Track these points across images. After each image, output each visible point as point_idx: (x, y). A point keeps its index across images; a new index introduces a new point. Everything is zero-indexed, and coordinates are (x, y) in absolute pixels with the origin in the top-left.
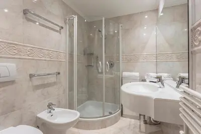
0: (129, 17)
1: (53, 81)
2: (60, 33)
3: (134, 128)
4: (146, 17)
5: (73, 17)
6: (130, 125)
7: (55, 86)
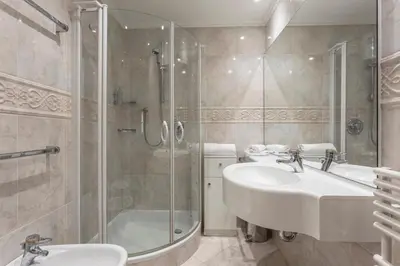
0: (215, 33)
1: (37, 172)
2: (59, 42)
3: (232, 255)
4: (242, 38)
5: (96, 6)
6: (223, 250)
7: (44, 186)
